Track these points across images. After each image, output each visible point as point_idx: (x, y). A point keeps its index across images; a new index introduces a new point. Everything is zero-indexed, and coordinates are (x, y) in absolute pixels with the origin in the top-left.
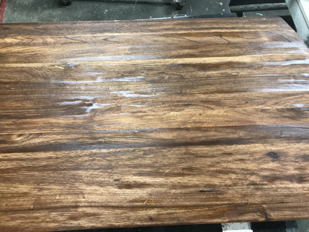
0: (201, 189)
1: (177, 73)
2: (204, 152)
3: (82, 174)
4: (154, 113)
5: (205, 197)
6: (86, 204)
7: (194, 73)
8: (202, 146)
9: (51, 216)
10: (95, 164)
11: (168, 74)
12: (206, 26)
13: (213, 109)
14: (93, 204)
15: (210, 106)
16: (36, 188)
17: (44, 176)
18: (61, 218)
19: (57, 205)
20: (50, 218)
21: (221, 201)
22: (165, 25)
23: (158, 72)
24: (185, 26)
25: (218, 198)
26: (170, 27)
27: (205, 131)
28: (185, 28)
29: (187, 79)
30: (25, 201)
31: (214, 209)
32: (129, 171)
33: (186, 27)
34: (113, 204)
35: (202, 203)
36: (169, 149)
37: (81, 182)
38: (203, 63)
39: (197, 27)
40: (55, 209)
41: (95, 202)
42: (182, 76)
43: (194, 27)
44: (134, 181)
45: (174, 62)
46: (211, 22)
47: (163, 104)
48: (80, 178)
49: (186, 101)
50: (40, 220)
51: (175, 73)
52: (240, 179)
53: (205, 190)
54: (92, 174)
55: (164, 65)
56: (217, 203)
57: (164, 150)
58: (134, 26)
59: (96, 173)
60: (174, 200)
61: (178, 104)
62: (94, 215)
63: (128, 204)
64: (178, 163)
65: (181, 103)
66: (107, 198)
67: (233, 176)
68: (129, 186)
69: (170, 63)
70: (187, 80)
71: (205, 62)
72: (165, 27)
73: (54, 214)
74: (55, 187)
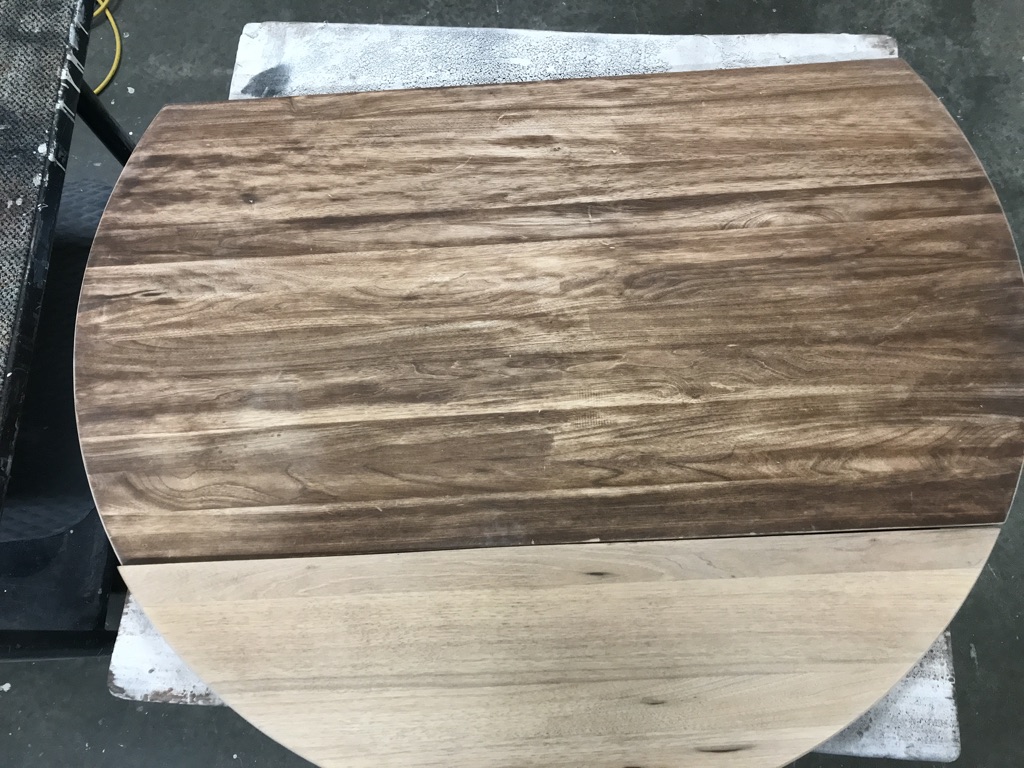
0: (399, 139)
1: (429, 376)
2: (387, 202)
3: (623, 157)
5: (393, 128)
6: (608, 111)
7: (389, 377)
9: (667, 92)
10: (600, 174)
11: (454, 374)
13: (358, 290)
14: (595, 111)
15: (362, 297)
16: (705, 132)
17: (696, 152)
18: (648, 89)
19: (658, 108)
20: (667, 89)
21: (365, 122)
22: (455, 528)
23: (476, 379)
24: (398, 523)
25: (369, 127)
26: (441, 520)
28: (400, 515)
29: (407, 363)
30: (720, 113)
31: (379, 109)
32: (534, 165)
33: (396, 519)
34: (559, 112)
35: (399, 118)
36: (456, 206)
37: (623, 144)
38: (362, 407)
39: (365, 521)
40: (663, 103)
41: (592, 114)
42: (418, 370)
44: (522, 148)
45: (435, 408)
46: (325, 541)
47: (466, 299)
48: (625, 152)
49: (414, 307)
50: (685, 87)
51: (434, 377)
52: (325, 156)
53: (393, 138)
54: (604, 158)
55: (461, 400)
56: (372, 119)
57: (466, 203)
58: (543, 520)
59: (597, 160)
60: (450, 121)
61: (432, 299)
62: (592, 96)
63: (533, 112)
64: (440, 182)
65: (426, 301)
66: (571, 121)
67: (336, 162)
68: (533, 141)
69: (446, 403)
70: (406, 359)
71: (358, 407)
72: (455, 519)
73: (664, 95)
74: (671, 135)
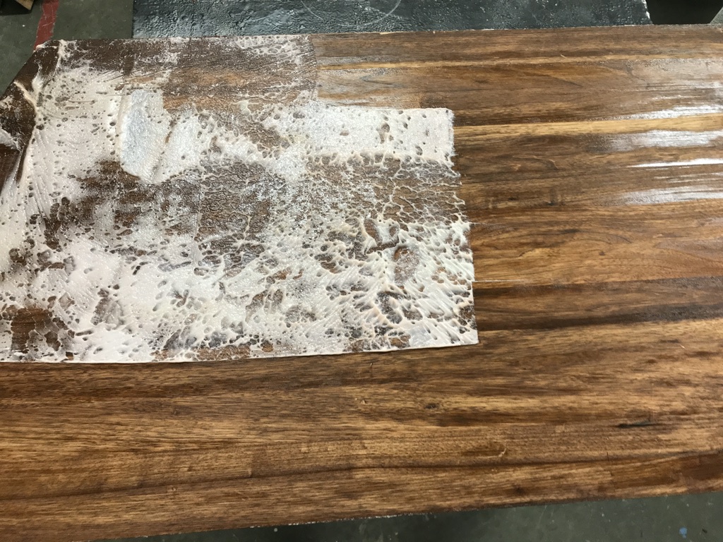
0: (621, 422)
1: (540, 158)
2: (618, 338)
3: (354, 395)
4: (497, 252)
5: (630, 438)
6: (370, 461)
7: (577, 157)
8: (613, 326)
9: (296, 491)
10: (380, 371)
11: (519, 159)
12: (591, 46)
13: (627, 241)
14: (387, 461)
15: (620, 233)
16: (254, 429)
17: (266, 401)
18: (319, 495)
19: (306, 465)
20: (295, 495)
21: (667, 446)
22: (499, 43)
23: (496, 155)
24: (546, 47)
25: (660, 440)
26: (511, 48)
27: (616, 291)
28: (545, 52)
29: (564, 170)
30: (231, 457)
31: (655, 466)
32: (456, 384)
33: (547, 49)
34: (430, 460)
35: (627, 452)
36: (542, 334)
37: (353, 412)
38: (596, 132)
39: (573, 48)
40: (300, 474)
41: (390, 457)
42: (552, 163)
43: (565, 47)
44: (472, 408)
45: (530, 131)
46: (603, 36)
47: (516, 230)
48: (350, 402)
49: (567, 223)
50: (272, 499)
51: (535, 157)
52: (703, 398)
53: (629, 422)
54: (375, 394)
55: (508, 137)
56: (660, 451)
57: (530, 338)
58: (427, 47)
59: (383, 391)
60: (564, 448)
61: (550, 231)
62: (391, 485)
63: (464, 459)
65: (556, 228)
66: (416, 447)
67: (688, 391)
68: (462, 418)
69: (521, 135)
70: (564, 173)
71: (599, 132)
72: (499, 48)
73: (300, 486)
74: (294, 425)
